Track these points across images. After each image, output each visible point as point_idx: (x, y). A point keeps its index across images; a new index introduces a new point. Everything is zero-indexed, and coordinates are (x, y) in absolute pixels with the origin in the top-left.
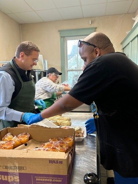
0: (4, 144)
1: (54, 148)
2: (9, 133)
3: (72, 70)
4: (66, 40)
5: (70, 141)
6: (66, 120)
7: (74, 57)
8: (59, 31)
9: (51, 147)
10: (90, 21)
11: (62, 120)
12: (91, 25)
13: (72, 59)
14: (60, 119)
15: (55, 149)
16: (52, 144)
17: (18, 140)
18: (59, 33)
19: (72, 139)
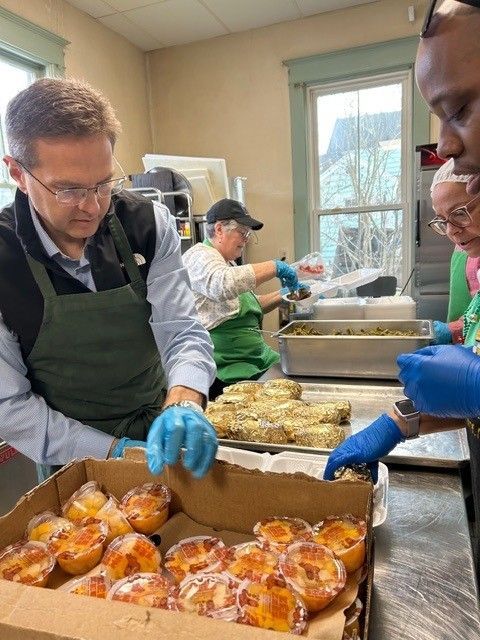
0: (66, 537)
1: (277, 583)
2: (91, 484)
3: (336, 211)
4: (312, 95)
5: (352, 543)
6: (321, 417)
7: (344, 160)
8: (285, 63)
9: (265, 577)
10: (411, 10)
11: (306, 417)
12: (413, 23)
13: (333, 169)
14: (297, 415)
15: (284, 585)
16: (269, 557)
17: (122, 520)
18: (286, 69)
19: (360, 532)
